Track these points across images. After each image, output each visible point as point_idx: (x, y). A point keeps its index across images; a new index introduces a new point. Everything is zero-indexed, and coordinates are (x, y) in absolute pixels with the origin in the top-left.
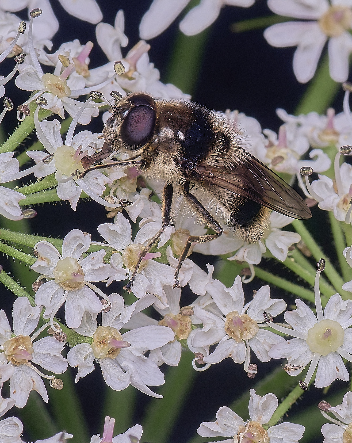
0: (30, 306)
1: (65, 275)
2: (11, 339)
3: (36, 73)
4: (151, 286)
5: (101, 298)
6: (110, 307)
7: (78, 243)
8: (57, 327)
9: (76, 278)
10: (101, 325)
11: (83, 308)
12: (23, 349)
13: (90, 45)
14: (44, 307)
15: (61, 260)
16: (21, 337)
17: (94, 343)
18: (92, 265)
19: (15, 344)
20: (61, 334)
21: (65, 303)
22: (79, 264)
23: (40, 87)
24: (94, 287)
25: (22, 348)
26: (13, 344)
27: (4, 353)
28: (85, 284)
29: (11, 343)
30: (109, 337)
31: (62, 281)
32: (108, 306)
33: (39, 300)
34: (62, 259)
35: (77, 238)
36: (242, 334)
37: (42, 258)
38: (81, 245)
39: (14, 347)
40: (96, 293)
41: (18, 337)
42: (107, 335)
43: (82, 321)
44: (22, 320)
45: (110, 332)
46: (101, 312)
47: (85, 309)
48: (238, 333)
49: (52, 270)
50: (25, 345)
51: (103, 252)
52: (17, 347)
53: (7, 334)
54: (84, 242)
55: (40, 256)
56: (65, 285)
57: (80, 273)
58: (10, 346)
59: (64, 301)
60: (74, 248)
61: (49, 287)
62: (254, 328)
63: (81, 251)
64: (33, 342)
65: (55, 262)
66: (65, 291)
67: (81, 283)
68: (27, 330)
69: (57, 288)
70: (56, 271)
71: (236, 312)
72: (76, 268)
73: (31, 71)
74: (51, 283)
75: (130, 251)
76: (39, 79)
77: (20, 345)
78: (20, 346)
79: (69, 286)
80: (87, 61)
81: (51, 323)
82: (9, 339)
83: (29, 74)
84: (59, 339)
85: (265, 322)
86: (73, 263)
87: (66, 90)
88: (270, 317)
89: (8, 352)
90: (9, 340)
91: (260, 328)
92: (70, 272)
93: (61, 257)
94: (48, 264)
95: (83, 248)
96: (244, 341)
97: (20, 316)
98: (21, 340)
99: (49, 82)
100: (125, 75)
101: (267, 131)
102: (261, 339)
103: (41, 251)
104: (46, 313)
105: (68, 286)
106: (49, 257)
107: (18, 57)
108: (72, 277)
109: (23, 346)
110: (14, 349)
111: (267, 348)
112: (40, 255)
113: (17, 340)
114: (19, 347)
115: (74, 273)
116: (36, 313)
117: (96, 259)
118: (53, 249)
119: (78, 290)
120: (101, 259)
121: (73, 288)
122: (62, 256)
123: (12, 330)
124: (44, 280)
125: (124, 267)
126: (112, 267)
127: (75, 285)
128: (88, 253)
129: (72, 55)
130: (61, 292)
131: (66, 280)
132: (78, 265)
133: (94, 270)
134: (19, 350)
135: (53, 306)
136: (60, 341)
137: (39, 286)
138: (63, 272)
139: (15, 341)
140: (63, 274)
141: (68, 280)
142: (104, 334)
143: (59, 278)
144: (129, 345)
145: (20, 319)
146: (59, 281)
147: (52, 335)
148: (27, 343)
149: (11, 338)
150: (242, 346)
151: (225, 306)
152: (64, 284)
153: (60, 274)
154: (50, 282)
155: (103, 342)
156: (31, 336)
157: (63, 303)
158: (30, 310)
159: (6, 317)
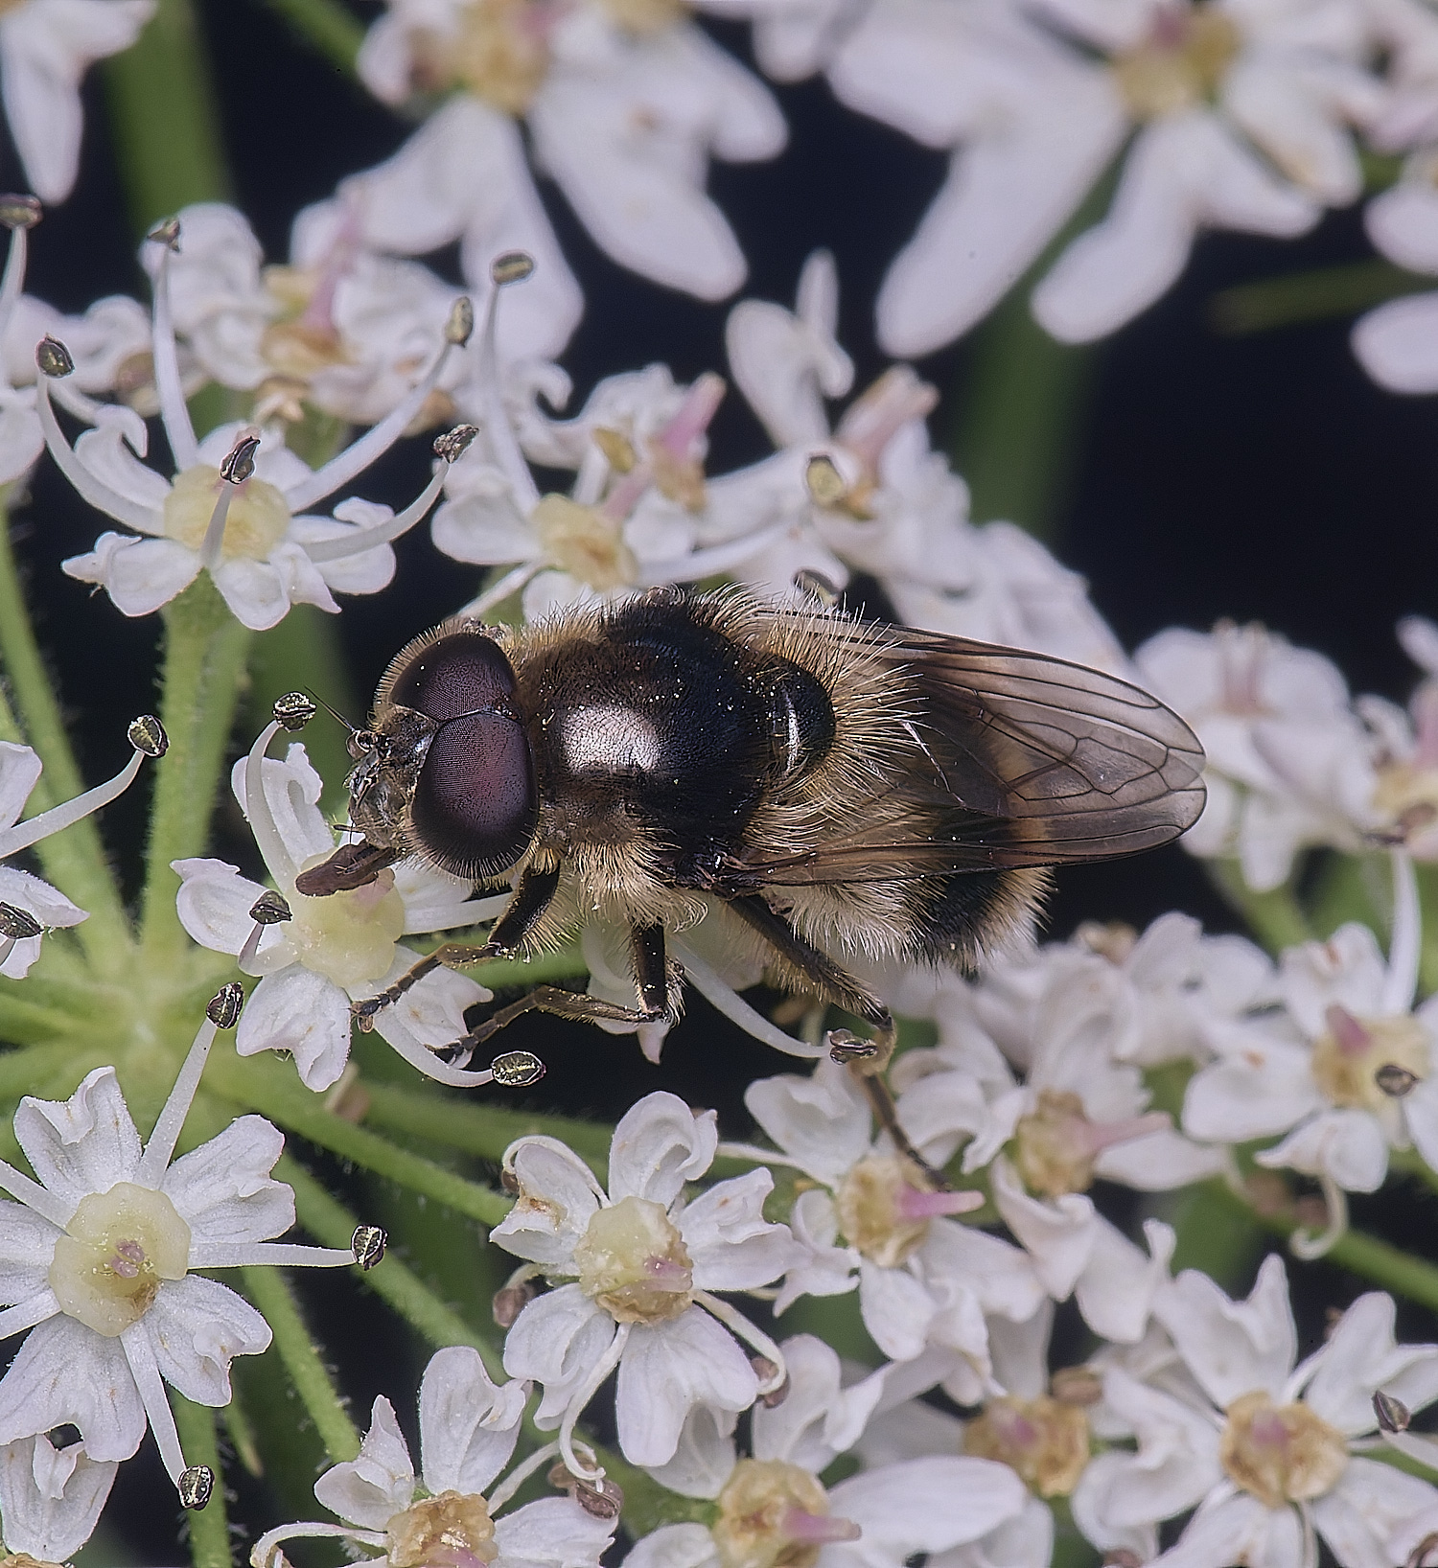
0: (488, 1382)
1: (618, 1267)
2: (415, 1506)
3: (508, 496)
4: (944, 1318)
5: (751, 1353)
6: (785, 1387)
7: (668, 1144)
8: (584, 1462)
9: (662, 1277)
10: (749, 1455)
11: (687, 1391)
12: (461, 1544)
13: (709, 388)
14: (538, 1387)
15: (604, 1206)
16: (452, 1499)
17: (722, 1524)
18: (722, 1229)
19: (429, 1527)
20: (600, 1489)
21: (616, 1370)
22: (671, 1223)
23: (524, 548)
24: (725, 1310)
25: (454, 1540)
26: (420, 1525)
27: (388, 1559)
28: (694, 1302)
29: (414, 1520)
30: (781, 1500)
31: (607, 1286)
32: (777, 1383)
33: (518, 1360)
34: (606, 1203)
35: (664, 1124)
36: (1285, 1477)
37: (533, 1200)
38: (681, 1153)
39: (425, 1538)
40: (733, 1333)
41: (440, 1497)
42: (775, 1492)
43: (681, 1441)
44: (455, 1433)
45: (784, 1484)
46: (751, 1408)
47: (694, 1396)
48: (1271, 1476)
49: (569, 1246)
50: (467, 1528)
51: (761, 1181)
52: (435, 1537)
53: (400, 1487)
54: (692, 1143)
55: (524, 1194)
56: (617, 1304)
57: (676, 1258)
58: (409, 1532)
59: (614, 1364)
60: (653, 1163)
61: (557, 1311)
62: (1331, 1457)
63: (681, 1174)
64: (494, 1518)
65: (581, 1215)
66: (617, 1325)
67: (677, 1297)
68: (473, 1470)
69: (586, 1313)
70: (586, 1248)
71: (1261, 1395)
72: (660, 1240)
73: (491, 488)
74: (566, 1296)
75: (865, 1183)
76: (521, 519)
77: (449, 1529)
78: (447, 1532)
79: (632, 1308)
80: (697, 448)
81: (565, 1446)
82: (406, 1505)
83: (482, 501)
84: (594, 1506)
85: (1375, 1434)
86: (649, 1219)
87: (622, 561)
88: (1396, 1412)
89: (400, 1555)
90: (405, 1510)
91: (1355, 1454)
92: (639, 1256)
93: (603, 1197)
94: (558, 1224)
95: (687, 1163)
96: (1295, 1506)
97: (447, 1420)
98: (451, 1511)
99: (560, 531)
100: (842, 506)
101: (1375, 708)
102: (1358, 1496)
103: (528, 1174)
104: (546, 1411)
105: (627, 1308)
106: (557, 1197)
107: (448, 437)
108: (649, 1275)
109: (458, 1533)
110: (425, 1545)
111: (1382, 1532)
112: (527, 1191)
113: (435, 1512)
114: (445, 1538)
115: (654, 1260)
116: (510, 1406)
117: (736, 1203)
118: (572, 1164)
119: (668, 1323)
120: (756, 1205)
121: (648, 1315)
122: (607, 1194)
123: (418, 1471)
124: (539, 1286)
125: (841, 1242)
126: (797, 1237)
127: (656, 1302)
128: (707, 1182)
129: (644, 426)
130: (604, 1328)
131: (622, 1283)
132: (670, 1228)
133: (728, 1247)
134: (446, 1548)
135: (571, 1382)
136: (598, 1514)
137: (520, 1305)
138: (610, 1252)
139: (429, 1514)
140: (612, 1261)
141: (631, 1284)
142: (760, 1490)
143: (597, 1278)
144: (855, 1533)
145: (448, 1431)
146: (596, 1289)
147: (564, 1493)
148: (472, 1521)
149: (412, 1502)
150: (1287, 1523)
151: (1222, 1370)
152: (615, 1301)
153: (601, 1261)
154: (562, 1289)
155: (754, 1520)
156: (487, 1495)
157: (608, 1370)
158: (485, 1395)
159: (396, 1424)
